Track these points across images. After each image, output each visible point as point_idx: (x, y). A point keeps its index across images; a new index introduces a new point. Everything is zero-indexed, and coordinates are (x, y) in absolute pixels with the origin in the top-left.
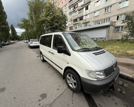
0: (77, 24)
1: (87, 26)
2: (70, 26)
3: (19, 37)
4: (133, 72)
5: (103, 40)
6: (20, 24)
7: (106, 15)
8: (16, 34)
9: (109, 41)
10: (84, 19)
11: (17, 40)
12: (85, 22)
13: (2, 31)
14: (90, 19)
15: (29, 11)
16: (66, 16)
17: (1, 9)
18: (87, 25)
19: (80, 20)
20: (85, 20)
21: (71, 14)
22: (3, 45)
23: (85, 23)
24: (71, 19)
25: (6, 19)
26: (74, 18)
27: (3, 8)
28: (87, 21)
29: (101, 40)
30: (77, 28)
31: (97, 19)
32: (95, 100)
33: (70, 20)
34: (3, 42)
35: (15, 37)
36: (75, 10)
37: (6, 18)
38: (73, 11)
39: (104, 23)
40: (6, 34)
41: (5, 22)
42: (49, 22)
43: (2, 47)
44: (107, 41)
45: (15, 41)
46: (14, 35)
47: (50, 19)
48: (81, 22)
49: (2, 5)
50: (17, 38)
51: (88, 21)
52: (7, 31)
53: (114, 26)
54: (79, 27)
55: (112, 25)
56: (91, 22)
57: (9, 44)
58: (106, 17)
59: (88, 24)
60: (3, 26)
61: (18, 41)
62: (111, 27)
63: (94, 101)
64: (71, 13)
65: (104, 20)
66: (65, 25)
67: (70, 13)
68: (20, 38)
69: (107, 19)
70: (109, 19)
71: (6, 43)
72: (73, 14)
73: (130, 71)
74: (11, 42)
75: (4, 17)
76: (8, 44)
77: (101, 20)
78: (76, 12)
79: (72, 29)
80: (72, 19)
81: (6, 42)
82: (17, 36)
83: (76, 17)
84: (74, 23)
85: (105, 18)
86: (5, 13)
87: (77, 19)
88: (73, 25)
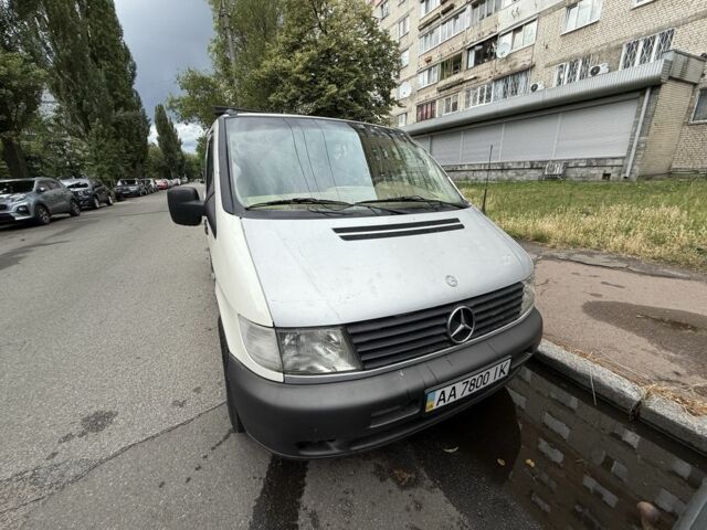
0: (461, 82)
1: (515, 92)
2: (422, 98)
3: (190, 164)
4: (676, 367)
5: (606, 176)
6: (176, 98)
7: (645, 13)
8: (179, 150)
9: (649, 177)
10: (499, 56)
11: (181, 176)
12: (505, 70)
13: (117, 138)
14: (539, 48)
15: (215, 34)
16: (389, 44)
17: (113, 36)
18: (516, 85)
19: (477, 63)
20: (508, 58)
21: (432, 32)
22: (120, 197)
23: (504, 78)
24: (429, 61)
25: (131, 83)
26: (447, 53)
27: (119, 33)
28: (519, 66)
29: (594, 171)
30: (461, 106)
31: (578, 47)
32: (307, 489)
33: (424, 65)
34: (119, 184)
35: (172, 161)
36: (452, 7)
37: (134, 75)
38: (444, 13)
39: (626, 66)
40: (131, 147)
41: (131, 93)
42: (298, 82)
43: (109, 204)
44: (634, 178)
45: (174, 181)
46: (171, 155)
47: (300, 66)
48: (486, 71)
49: (115, 15)
50: (180, 167)
51: (522, 61)
52: (138, 134)
53: (695, 85)
54: (467, 103)
55: (677, 80)
56: (540, 65)
57: (144, 194)
58: (644, 30)
59: (522, 79)
60: (121, 113)
61: (185, 179)
62: (668, 90)
63: (300, 494)
64: (428, 24)
65: (631, 47)
66: (386, 95)
67: (427, 27)
68: (195, 168)
69: (648, 44)
70: (667, 37)
71: (133, 189)
72: (442, 32)
73: (662, 362)
74: (152, 184)
75: (124, 71)
76: (137, 194)
77: (610, 51)
78: (456, 17)
79: (432, 116)
80: (436, 58)
81: (132, 183)
82: (183, 157)
83: (458, 45)
84: (442, 83)
85: (639, 35)
86: (128, 56)
87: (464, 59)
88: (440, 90)
